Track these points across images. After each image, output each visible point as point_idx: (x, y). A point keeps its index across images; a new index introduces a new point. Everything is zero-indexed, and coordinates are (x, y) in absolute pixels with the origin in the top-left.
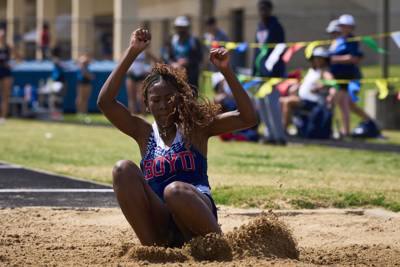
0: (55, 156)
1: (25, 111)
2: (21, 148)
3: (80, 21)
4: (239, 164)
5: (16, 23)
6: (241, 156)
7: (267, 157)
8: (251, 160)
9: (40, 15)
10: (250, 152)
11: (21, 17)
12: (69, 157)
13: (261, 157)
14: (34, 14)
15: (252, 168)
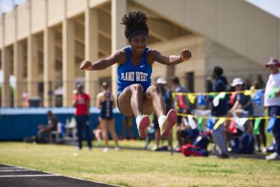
0: (81, 168)
1: (58, 139)
2: (59, 163)
3: (90, 82)
4: (199, 171)
5: (50, 83)
6: (199, 166)
7: (215, 166)
8: (206, 168)
9: (65, 78)
10: (205, 163)
11: (53, 79)
12: (90, 168)
13: (212, 166)
14: (61, 77)
15: (207, 173)
